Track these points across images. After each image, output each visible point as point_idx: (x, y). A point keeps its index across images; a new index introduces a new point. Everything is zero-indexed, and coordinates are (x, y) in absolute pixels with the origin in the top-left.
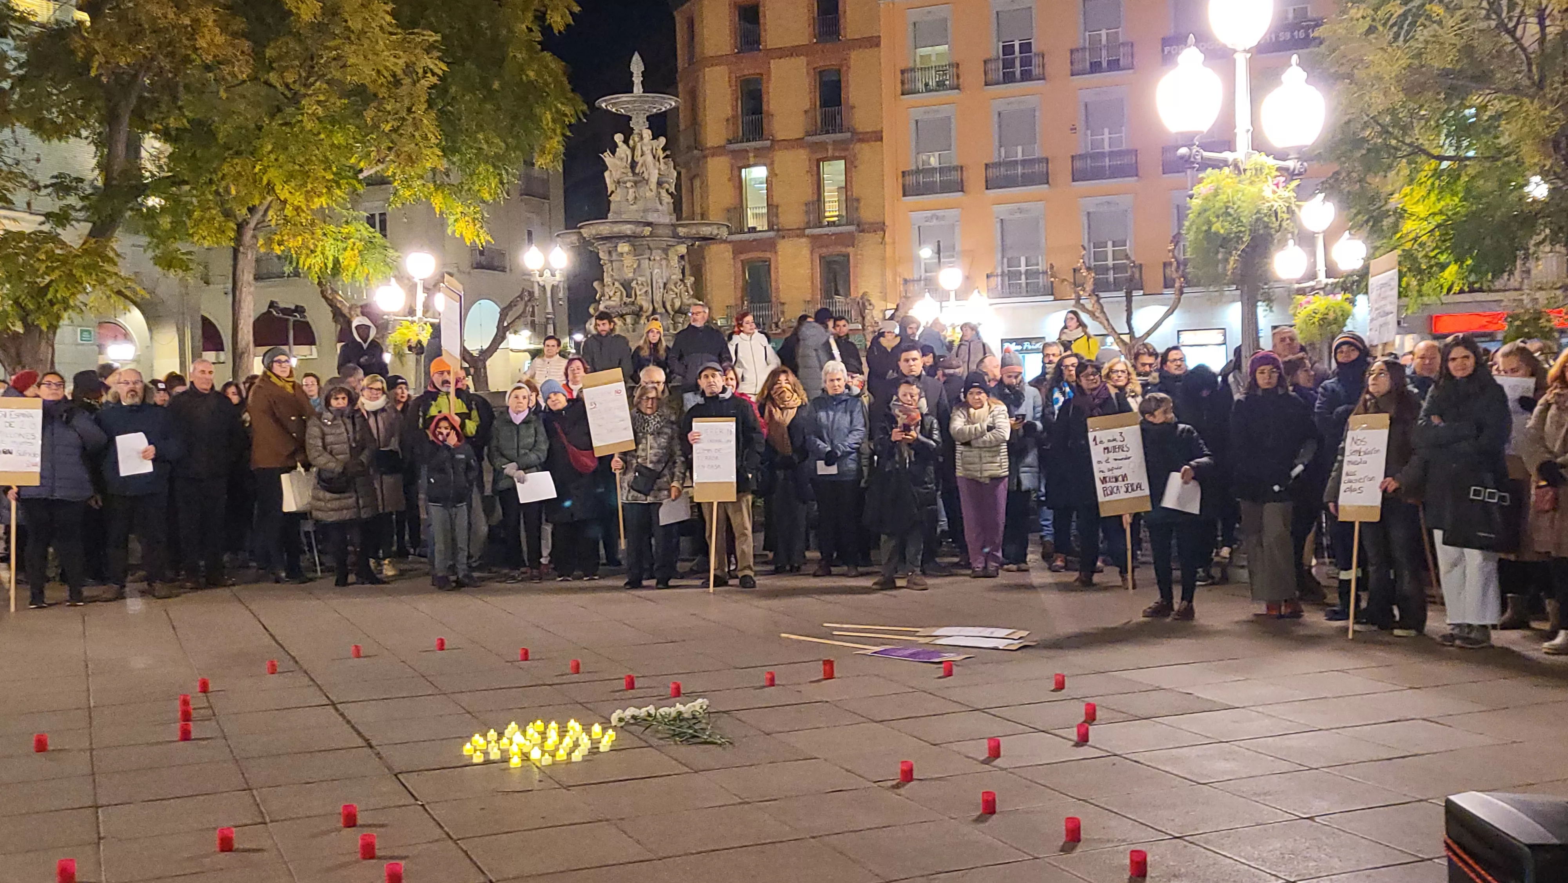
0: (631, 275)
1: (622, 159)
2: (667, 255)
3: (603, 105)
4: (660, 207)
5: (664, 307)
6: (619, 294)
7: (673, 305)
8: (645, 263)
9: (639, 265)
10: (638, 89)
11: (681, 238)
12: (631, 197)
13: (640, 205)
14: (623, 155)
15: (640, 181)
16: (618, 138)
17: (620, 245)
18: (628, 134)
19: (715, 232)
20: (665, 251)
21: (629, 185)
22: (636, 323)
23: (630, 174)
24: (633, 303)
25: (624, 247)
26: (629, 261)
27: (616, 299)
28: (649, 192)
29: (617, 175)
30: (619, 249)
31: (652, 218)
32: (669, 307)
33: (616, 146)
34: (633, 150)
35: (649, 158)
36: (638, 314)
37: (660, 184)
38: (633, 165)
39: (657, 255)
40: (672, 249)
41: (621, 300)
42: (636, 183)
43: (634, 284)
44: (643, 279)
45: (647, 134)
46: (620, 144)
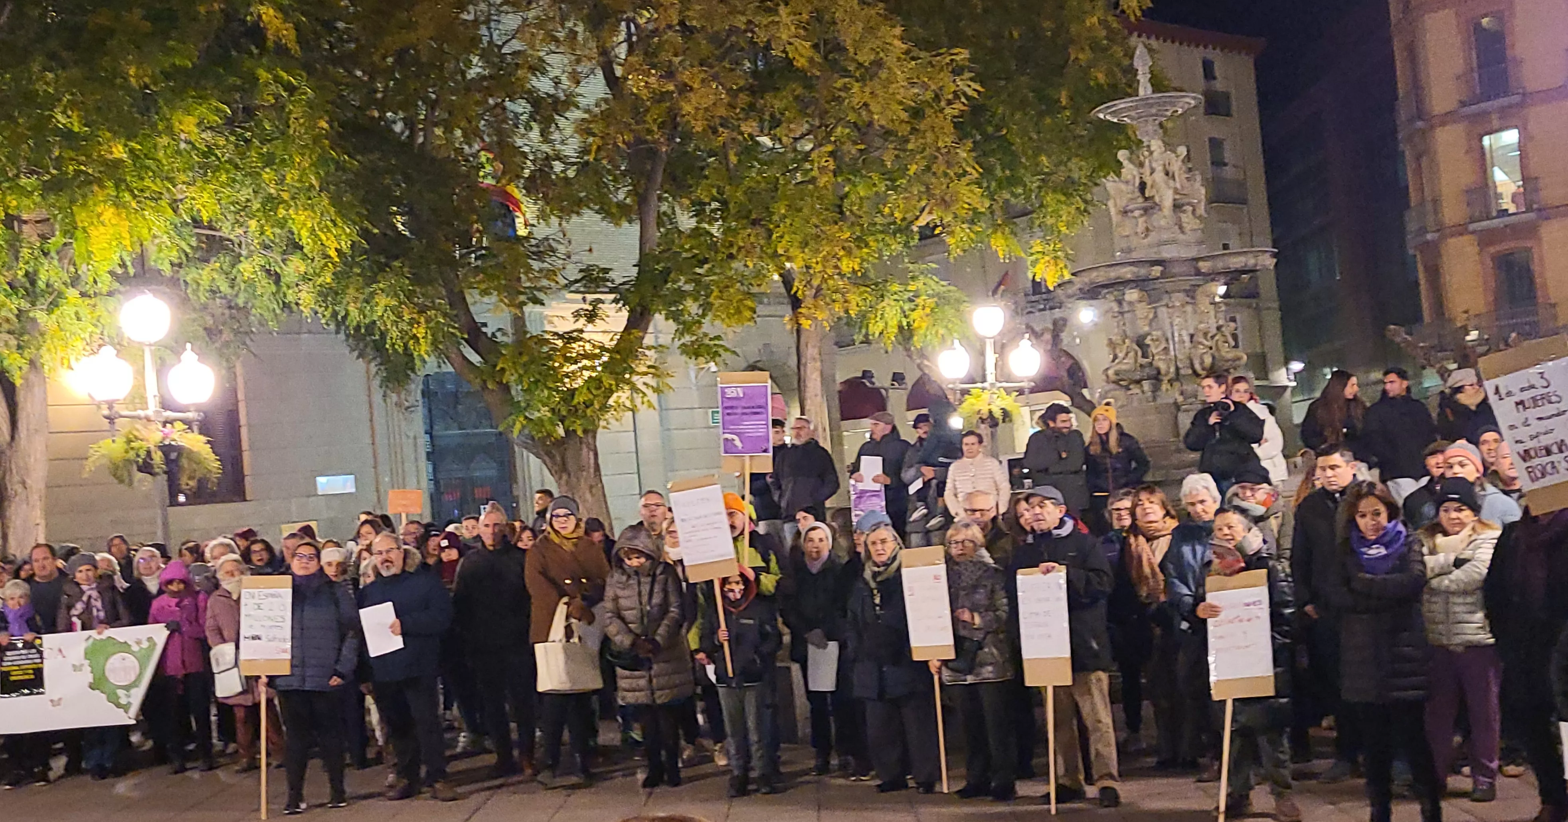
0: (1146, 329)
1: (1127, 182)
2: (1193, 298)
3: (1101, 116)
4: (1181, 237)
5: (1192, 366)
6: (1132, 354)
7: (1202, 363)
8: (1163, 312)
9: (1156, 316)
10: (1145, 89)
11: (1204, 274)
12: (1141, 228)
13: (1153, 237)
14: (1129, 177)
15: (1150, 207)
16: (1122, 155)
17: (1127, 292)
18: (1135, 145)
19: (1252, 262)
20: (1191, 293)
21: (1137, 213)
22: (1156, 389)
23: (1141, 200)
24: (1151, 364)
25: (1132, 295)
26: (1143, 310)
27: (1130, 360)
28: (1164, 217)
29: (1122, 203)
30: (1127, 297)
31: (1167, 253)
32: (1197, 367)
33: (1120, 164)
34: (1141, 165)
35: (1159, 176)
36: (1156, 377)
37: (1177, 207)
38: (1143, 186)
39: (1178, 299)
40: (1201, 289)
41: (1136, 361)
42: (1146, 210)
43: (1148, 341)
44: (1159, 333)
45: (1156, 145)
46: (1126, 163)
